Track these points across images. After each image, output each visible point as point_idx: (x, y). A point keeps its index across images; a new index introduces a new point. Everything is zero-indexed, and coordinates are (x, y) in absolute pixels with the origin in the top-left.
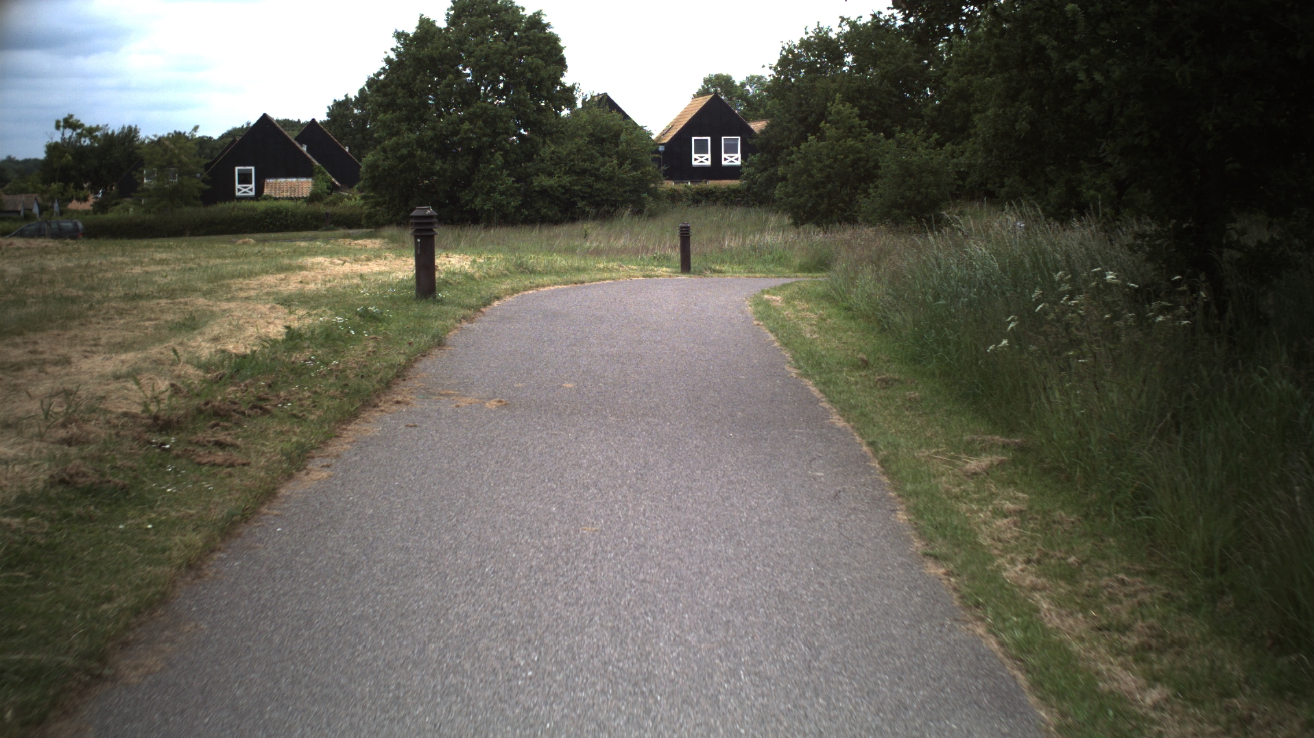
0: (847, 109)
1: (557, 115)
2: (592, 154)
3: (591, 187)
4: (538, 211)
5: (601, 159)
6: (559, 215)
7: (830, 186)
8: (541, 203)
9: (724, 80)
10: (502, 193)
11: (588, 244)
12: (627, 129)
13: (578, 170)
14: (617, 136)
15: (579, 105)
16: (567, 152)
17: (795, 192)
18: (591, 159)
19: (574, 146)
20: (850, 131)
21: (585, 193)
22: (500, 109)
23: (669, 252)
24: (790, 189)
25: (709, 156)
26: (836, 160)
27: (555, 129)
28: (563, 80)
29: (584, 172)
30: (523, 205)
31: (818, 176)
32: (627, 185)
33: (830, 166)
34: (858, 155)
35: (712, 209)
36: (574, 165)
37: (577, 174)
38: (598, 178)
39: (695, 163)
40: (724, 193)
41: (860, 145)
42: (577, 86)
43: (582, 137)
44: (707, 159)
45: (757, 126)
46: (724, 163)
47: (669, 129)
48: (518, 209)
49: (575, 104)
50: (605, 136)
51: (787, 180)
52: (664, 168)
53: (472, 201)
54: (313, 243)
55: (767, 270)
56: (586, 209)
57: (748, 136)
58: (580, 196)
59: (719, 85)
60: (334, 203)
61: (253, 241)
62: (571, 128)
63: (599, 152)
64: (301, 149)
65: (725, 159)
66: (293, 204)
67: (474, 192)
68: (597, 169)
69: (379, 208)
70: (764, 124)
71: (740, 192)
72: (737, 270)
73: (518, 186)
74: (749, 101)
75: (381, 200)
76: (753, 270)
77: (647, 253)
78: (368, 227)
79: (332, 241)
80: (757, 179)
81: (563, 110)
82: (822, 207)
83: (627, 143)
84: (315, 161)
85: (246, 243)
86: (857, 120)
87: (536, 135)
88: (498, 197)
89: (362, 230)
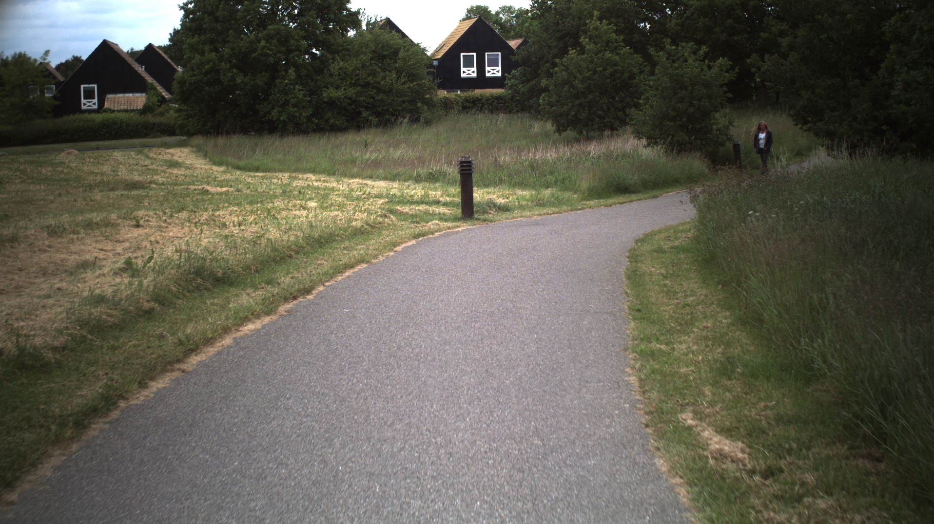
0: (604, 26)
1: (343, 35)
2: (375, 70)
3: (373, 98)
4: (327, 121)
5: (382, 74)
6: (346, 124)
7: (591, 97)
8: (330, 114)
9: (483, 10)
10: (295, 106)
11: (368, 156)
12: (404, 47)
13: (362, 83)
14: (396, 53)
15: (364, 27)
16: (353, 67)
17: (557, 101)
18: (374, 74)
19: (359, 62)
20: (607, 45)
21: (369, 103)
22: (294, 31)
23: (445, 168)
24: (554, 99)
25: (475, 69)
26: (595, 72)
27: (341, 48)
28: (349, 6)
29: (367, 85)
30: (313, 115)
31: (580, 87)
32: (405, 96)
33: (589, 78)
34: (615, 68)
35: (481, 116)
36: (358, 79)
37: (360, 85)
38: (379, 91)
39: (463, 75)
40: (488, 100)
41: (617, 58)
42: (361, 11)
43: (365, 53)
44: (473, 72)
45: (514, 44)
46: (488, 75)
47: (442, 47)
48: (309, 119)
49: (361, 27)
50: (386, 53)
51: (549, 91)
52: (437, 81)
53: (269, 113)
54: (128, 153)
55: (555, 199)
56: (370, 118)
57: (507, 52)
58: (364, 107)
59: (479, 13)
60: (162, 114)
61: (76, 152)
62: (357, 46)
63: (381, 68)
64: (136, 69)
65: (489, 72)
66: (127, 115)
67: (271, 105)
68: (379, 83)
69: (190, 119)
70: (519, 41)
71: (501, 99)
72: (524, 203)
73: (309, 99)
74: (502, 26)
75: (191, 112)
76: (541, 202)
77: (423, 168)
78: (182, 135)
79: (146, 150)
80: (520, 89)
81: (349, 31)
82: (583, 116)
83: (404, 59)
84: (149, 79)
85: (70, 153)
86: (614, 36)
87: (326, 53)
88: (291, 109)
89: (178, 138)
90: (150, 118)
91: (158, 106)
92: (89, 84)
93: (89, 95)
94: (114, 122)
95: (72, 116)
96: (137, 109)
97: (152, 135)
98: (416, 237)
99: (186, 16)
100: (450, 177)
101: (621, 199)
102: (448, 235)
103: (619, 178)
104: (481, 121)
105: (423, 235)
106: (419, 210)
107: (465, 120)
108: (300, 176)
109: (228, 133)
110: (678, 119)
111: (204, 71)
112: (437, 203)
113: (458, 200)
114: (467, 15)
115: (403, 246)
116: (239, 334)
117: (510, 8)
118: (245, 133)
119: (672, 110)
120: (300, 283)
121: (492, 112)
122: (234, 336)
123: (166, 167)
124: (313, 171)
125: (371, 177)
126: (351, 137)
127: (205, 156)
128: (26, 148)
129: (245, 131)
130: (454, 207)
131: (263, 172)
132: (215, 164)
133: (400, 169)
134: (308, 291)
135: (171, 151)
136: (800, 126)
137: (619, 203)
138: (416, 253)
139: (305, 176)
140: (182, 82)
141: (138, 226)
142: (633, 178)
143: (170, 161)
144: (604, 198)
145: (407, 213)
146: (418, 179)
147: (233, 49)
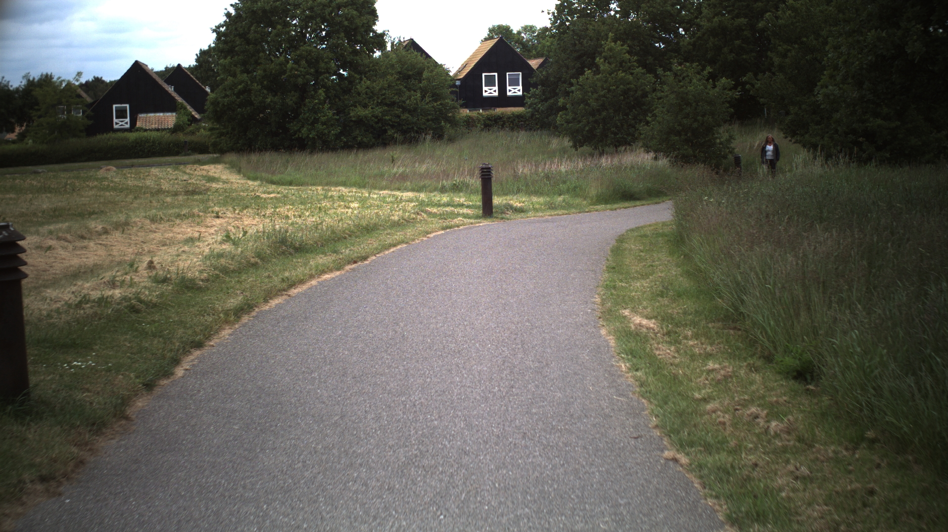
0: (618, 47)
1: (370, 57)
2: (400, 89)
3: (399, 117)
4: (355, 138)
5: (407, 94)
6: (373, 140)
7: (604, 113)
8: (357, 132)
9: (505, 29)
10: (324, 124)
11: (395, 170)
12: (428, 67)
13: (388, 103)
14: (420, 73)
15: (389, 48)
16: (380, 87)
17: (574, 119)
18: (399, 93)
19: (385, 82)
20: (621, 66)
21: (394, 122)
22: (322, 52)
23: (468, 179)
24: (570, 116)
25: (496, 88)
26: (609, 91)
27: (367, 69)
28: (375, 28)
29: (393, 104)
30: (341, 133)
31: (594, 104)
32: (429, 114)
33: (604, 96)
34: (628, 86)
35: (502, 133)
36: (385, 99)
37: (386, 105)
38: (405, 110)
39: (485, 94)
40: (509, 118)
41: (631, 78)
42: (386, 33)
43: (392, 75)
44: (495, 91)
45: (534, 63)
46: (509, 94)
47: (464, 66)
48: (338, 137)
49: (385, 47)
50: (410, 73)
51: (567, 109)
52: (460, 100)
53: (299, 131)
54: (164, 169)
55: (566, 204)
56: (395, 135)
57: (528, 72)
58: (390, 125)
59: (501, 33)
60: (193, 133)
61: (114, 169)
62: (383, 67)
63: (406, 87)
64: (167, 89)
65: (510, 91)
66: (159, 134)
67: (301, 123)
68: (404, 102)
69: (223, 138)
70: (540, 61)
71: (522, 117)
72: (537, 206)
73: (338, 117)
74: (524, 45)
75: (224, 131)
76: (553, 206)
77: (447, 180)
78: (215, 153)
79: (182, 167)
80: (539, 108)
81: (375, 52)
82: (598, 132)
83: (428, 79)
84: (179, 99)
85: (109, 170)
86: (627, 56)
87: (353, 73)
88: (321, 127)
89: (211, 155)
90: (181, 137)
91: (189, 125)
92: (121, 104)
93: (121, 114)
94: (147, 140)
95: (105, 135)
96: (168, 128)
97: (183, 153)
98: (443, 229)
99: (218, 38)
100: (473, 187)
101: (626, 204)
102: (470, 228)
103: (625, 187)
104: (502, 138)
105: (450, 228)
106: (446, 211)
107: (487, 138)
108: (333, 189)
109: (260, 150)
110: (683, 133)
111: (236, 91)
112: (461, 205)
113: (480, 203)
114: (489, 35)
115: (434, 234)
116: (320, 280)
117: (532, 27)
118: (276, 151)
119: (678, 125)
120: (357, 253)
121: (512, 129)
122: (318, 280)
123: (204, 182)
124: (344, 184)
125: (399, 189)
126: (377, 153)
127: (239, 172)
128: (62, 166)
129: (275, 148)
130: (476, 209)
131: (297, 185)
132: (249, 179)
133: (426, 182)
134: (365, 258)
135: (206, 167)
136: (789, 138)
137: (623, 208)
138: (445, 239)
139: (338, 188)
140: (215, 103)
141: (218, 217)
142: (639, 187)
143: (206, 176)
144: (611, 204)
145: (435, 213)
146: (443, 190)
147: (265, 70)
